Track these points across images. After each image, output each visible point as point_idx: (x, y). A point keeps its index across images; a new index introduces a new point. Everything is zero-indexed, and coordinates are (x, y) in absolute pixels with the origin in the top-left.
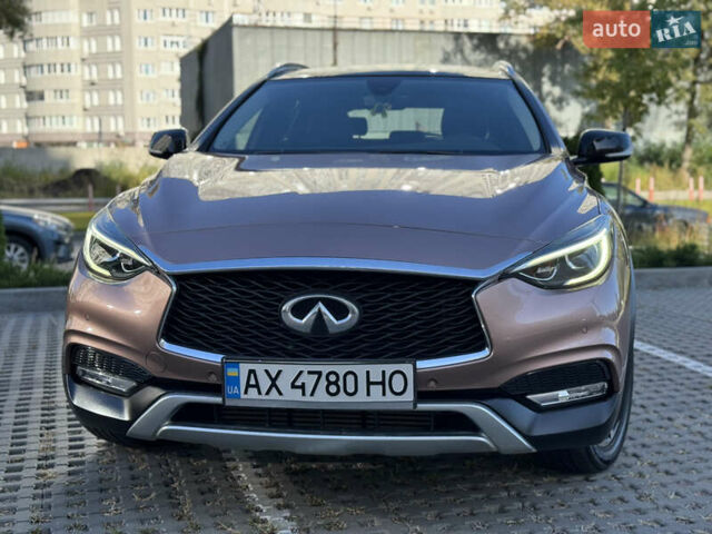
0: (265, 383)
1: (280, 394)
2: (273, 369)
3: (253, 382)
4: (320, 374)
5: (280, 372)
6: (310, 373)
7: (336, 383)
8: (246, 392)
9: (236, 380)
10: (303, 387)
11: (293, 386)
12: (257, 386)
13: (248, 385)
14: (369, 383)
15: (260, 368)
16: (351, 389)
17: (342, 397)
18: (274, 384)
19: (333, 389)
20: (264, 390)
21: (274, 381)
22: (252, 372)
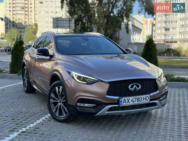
0: (127, 101)
1: (129, 103)
2: (128, 98)
3: (125, 101)
4: (136, 98)
5: (129, 99)
6: (135, 98)
7: (138, 100)
8: (123, 103)
9: (122, 101)
10: (133, 101)
11: (132, 101)
12: (125, 102)
13: (124, 102)
14: (143, 99)
15: (126, 98)
16: (141, 101)
17: (139, 102)
18: (128, 101)
19: (138, 101)
20: (126, 103)
21: (128, 100)
22: (125, 99)
